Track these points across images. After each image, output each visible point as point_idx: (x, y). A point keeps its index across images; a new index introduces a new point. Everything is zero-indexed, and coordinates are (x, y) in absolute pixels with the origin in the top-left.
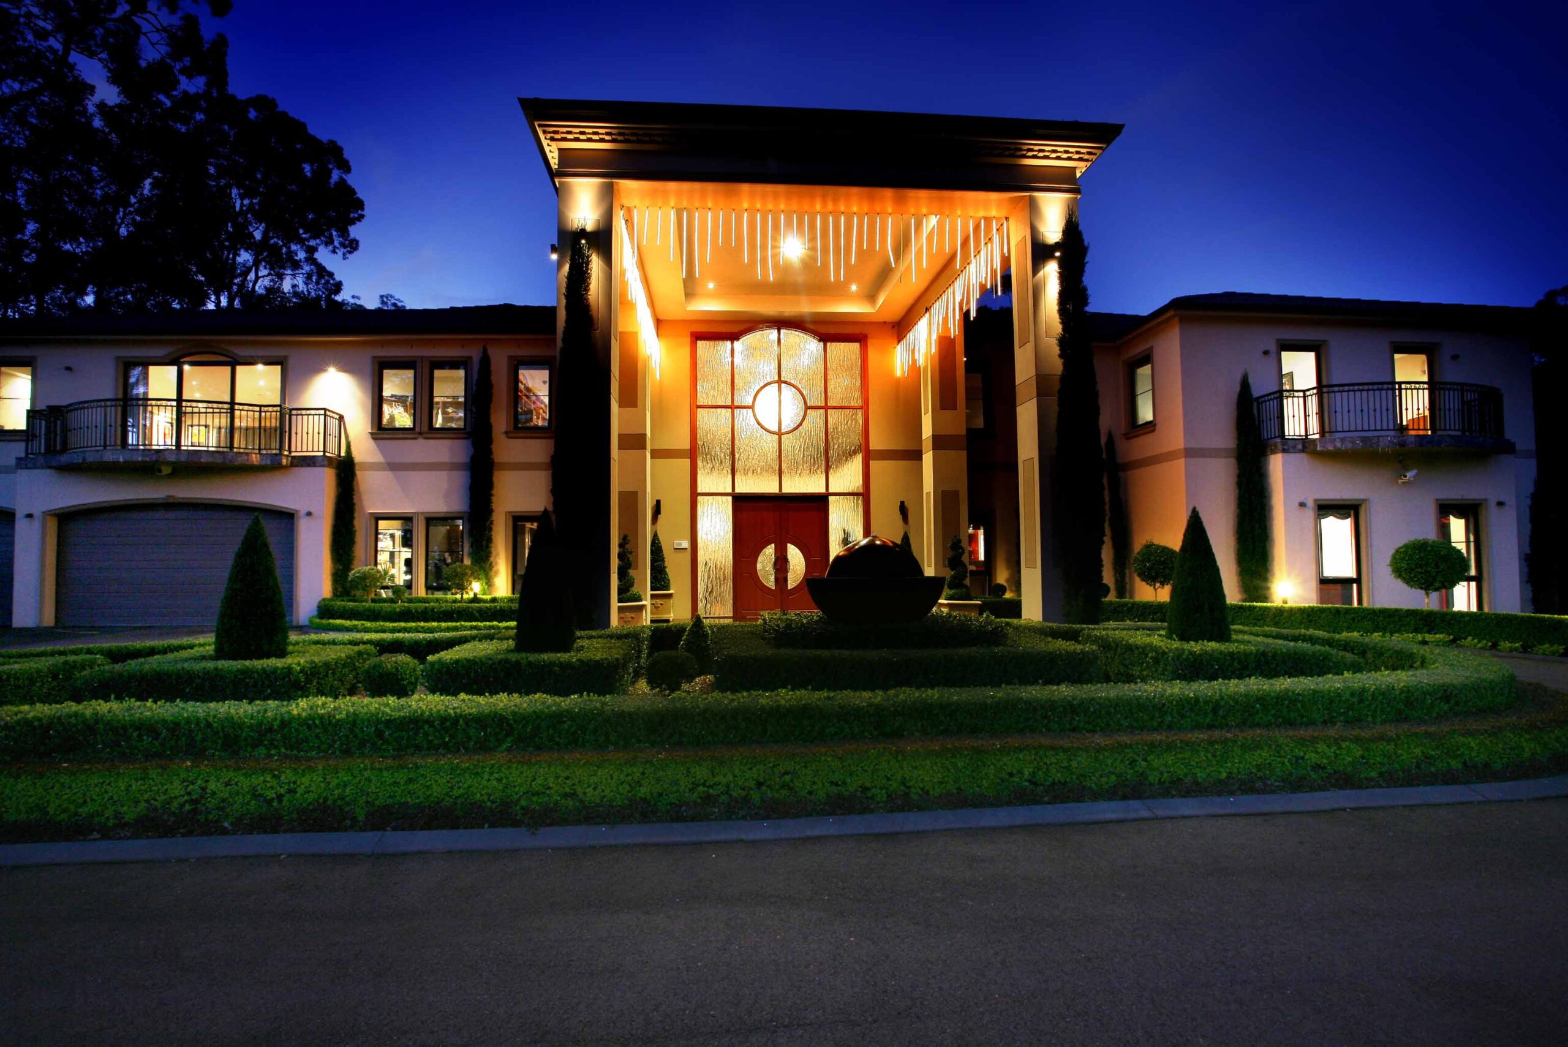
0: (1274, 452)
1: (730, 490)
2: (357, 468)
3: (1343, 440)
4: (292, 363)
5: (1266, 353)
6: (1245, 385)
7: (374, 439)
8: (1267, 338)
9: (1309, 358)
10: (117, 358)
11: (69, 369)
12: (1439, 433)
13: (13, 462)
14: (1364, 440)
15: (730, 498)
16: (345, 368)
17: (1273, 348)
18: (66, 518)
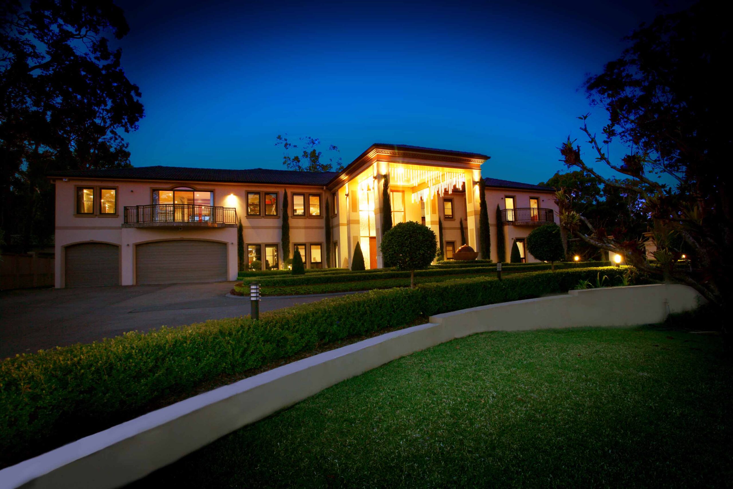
0: (506, 225)
1: (368, 236)
2: (243, 228)
3: (522, 222)
4: (217, 192)
5: (502, 198)
6: (498, 207)
7: (247, 218)
8: (502, 194)
9: (511, 200)
10: (151, 188)
11: (132, 191)
12: (540, 221)
13: (121, 225)
14: (526, 222)
15: (368, 238)
16: (236, 194)
17: (504, 198)
18: (138, 246)
